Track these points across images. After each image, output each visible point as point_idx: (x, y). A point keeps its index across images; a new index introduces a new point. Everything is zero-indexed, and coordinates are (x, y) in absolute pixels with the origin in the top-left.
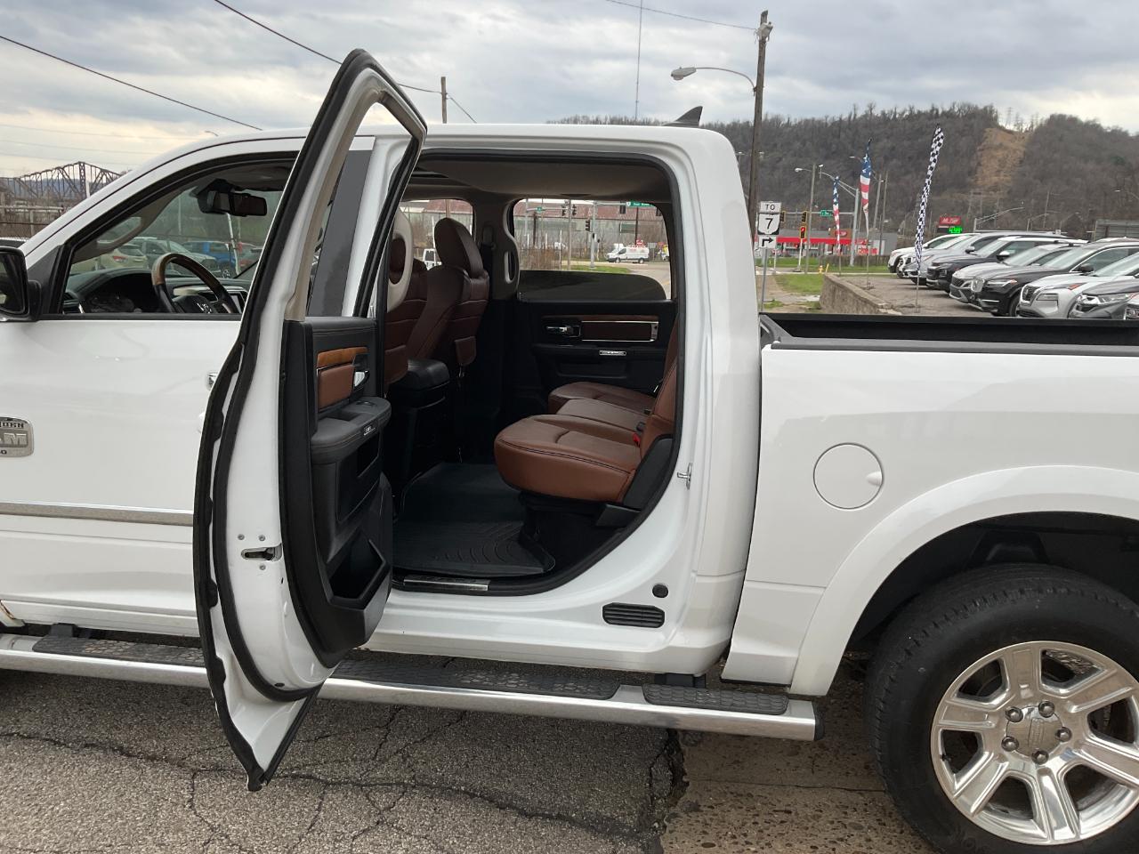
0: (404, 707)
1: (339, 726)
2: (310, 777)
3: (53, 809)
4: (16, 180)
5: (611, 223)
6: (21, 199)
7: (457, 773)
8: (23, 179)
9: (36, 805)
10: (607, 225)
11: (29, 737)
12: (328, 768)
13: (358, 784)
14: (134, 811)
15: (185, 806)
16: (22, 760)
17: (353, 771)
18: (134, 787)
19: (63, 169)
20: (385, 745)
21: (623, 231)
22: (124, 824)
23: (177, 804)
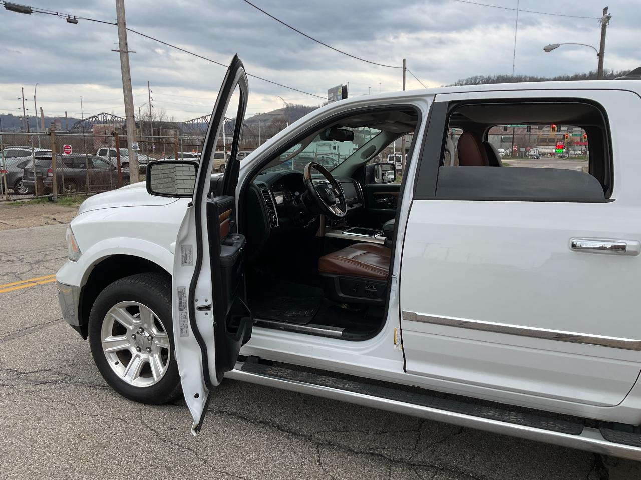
0: (427, 420)
1: (391, 427)
2: (381, 456)
3: (249, 456)
4: (184, 124)
5: (496, 137)
6: (186, 133)
7: (465, 465)
8: (186, 123)
9: (241, 453)
10: (494, 138)
11: (231, 415)
12: (390, 452)
13: (408, 463)
14: (290, 463)
15: (316, 464)
16: (231, 427)
17: (404, 455)
18: (288, 449)
19: (205, 118)
20: (420, 442)
21: (503, 142)
22: (287, 470)
23: (312, 462)
